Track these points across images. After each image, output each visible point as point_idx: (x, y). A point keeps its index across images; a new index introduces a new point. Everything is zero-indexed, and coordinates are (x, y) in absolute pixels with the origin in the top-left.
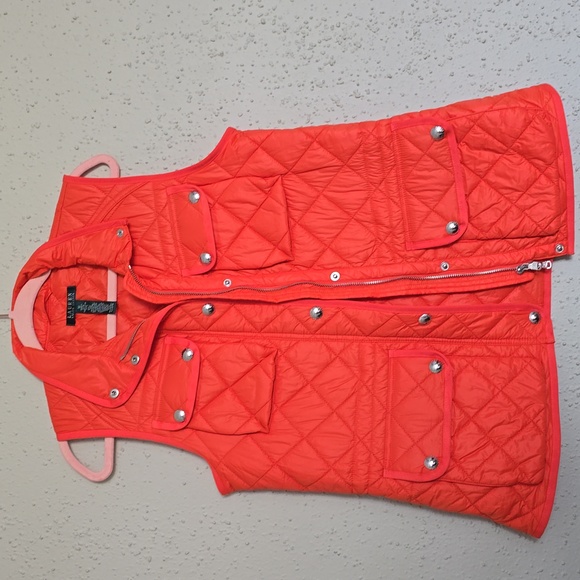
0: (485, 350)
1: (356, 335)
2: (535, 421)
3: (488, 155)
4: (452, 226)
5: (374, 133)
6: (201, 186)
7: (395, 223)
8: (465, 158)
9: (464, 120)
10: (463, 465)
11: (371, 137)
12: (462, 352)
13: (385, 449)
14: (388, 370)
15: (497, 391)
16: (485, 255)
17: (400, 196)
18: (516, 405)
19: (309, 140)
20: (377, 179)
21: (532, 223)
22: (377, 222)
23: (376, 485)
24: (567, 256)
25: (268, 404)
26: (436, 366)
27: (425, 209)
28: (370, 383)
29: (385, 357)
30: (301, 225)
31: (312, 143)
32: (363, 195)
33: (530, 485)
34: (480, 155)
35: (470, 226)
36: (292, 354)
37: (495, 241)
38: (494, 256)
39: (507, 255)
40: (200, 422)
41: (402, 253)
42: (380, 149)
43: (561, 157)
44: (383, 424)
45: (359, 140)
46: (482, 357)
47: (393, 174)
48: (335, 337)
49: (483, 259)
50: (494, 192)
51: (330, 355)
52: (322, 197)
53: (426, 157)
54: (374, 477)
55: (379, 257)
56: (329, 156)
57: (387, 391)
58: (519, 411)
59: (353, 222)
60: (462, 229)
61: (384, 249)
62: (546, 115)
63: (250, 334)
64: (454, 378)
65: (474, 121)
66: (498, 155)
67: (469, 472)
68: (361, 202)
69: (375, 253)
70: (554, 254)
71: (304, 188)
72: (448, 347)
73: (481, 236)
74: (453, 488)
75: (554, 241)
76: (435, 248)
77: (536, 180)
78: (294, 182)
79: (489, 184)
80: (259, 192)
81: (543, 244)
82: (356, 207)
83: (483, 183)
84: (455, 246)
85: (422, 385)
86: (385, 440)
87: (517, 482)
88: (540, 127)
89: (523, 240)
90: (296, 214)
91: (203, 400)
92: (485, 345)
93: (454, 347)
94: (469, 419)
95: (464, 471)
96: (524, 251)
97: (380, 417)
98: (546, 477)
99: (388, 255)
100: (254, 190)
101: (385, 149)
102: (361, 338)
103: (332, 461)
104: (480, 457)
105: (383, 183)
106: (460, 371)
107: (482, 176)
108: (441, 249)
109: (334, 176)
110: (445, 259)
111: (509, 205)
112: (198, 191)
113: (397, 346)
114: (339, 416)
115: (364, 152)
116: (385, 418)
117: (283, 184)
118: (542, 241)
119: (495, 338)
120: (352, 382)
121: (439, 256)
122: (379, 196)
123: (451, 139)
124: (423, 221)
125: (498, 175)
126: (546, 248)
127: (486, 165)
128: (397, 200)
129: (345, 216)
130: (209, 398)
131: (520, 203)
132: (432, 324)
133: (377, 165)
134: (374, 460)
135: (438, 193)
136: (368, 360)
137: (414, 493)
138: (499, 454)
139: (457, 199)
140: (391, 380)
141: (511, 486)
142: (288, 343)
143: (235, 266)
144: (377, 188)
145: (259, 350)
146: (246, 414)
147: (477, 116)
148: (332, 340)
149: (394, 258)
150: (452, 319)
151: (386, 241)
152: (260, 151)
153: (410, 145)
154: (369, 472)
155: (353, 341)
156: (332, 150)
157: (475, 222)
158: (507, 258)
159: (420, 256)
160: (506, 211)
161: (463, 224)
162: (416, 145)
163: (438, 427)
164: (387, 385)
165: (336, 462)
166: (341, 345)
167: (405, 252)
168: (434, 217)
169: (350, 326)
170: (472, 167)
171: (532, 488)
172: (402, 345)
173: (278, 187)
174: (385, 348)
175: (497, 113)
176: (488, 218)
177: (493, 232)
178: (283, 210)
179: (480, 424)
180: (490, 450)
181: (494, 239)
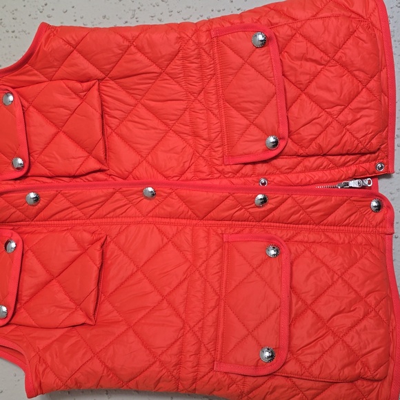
0: (323, 237)
1: (190, 218)
2: (377, 309)
3: (309, 66)
4: (272, 139)
5: (193, 38)
6: (15, 88)
7: (213, 135)
8: (286, 69)
9: (286, 27)
10: (300, 357)
11: (191, 42)
12: (299, 238)
13: (216, 338)
14: (222, 255)
15: (336, 277)
16: (304, 172)
17: (219, 107)
18: (356, 292)
19: (126, 43)
20: (196, 89)
21: (353, 139)
22: (196, 135)
23: (206, 378)
24: (387, 175)
25: (94, 293)
26: (272, 252)
27: (245, 122)
28: (203, 268)
29: (220, 240)
30: (117, 134)
31: (129, 47)
32: (182, 105)
33: (373, 380)
34: (301, 66)
35: (290, 141)
36: (122, 239)
37: (314, 158)
38: (314, 173)
39: (327, 173)
40: (22, 317)
41: (220, 168)
42: (199, 56)
43: (384, 71)
44: (215, 312)
45: (177, 46)
46: (320, 243)
47: (212, 84)
48: (167, 220)
49: (302, 176)
50: (314, 106)
51: (162, 240)
52: (140, 106)
53: (247, 66)
54: (204, 370)
55: (196, 171)
56: (147, 61)
57: (221, 277)
58: (360, 298)
59: (171, 134)
60: (282, 144)
61: (202, 162)
62: (371, 26)
63: (79, 221)
64: (292, 264)
65: (297, 30)
66: (319, 67)
67: (307, 365)
68: (179, 113)
69: (193, 167)
70: (374, 172)
71: (122, 95)
72: (285, 232)
73: (301, 152)
74: (289, 383)
75: (375, 160)
76: (254, 163)
77: (358, 93)
78: (111, 88)
79: (310, 97)
80: (74, 96)
81: (364, 162)
82: (175, 117)
83: (304, 97)
84: (275, 162)
85: (258, 270)
86: (216, 330)
87: (359, 377)
88: (364, 36)
89: (344, 158)
90: (113, 122)
91: (26, 293)
92: (323, 231)
93: (290, 233)
94: (308, 307)
95: (301, 364)
96: (344, 169)
97: (212, 303)
98: (390, 372)
99: (206, 169)
100: (68, 94)
101: (205, 56)
102: (194, 222)
103: (159, 351)
104: (318, 348)
105: (202, 94)
106: (297, 257)
107: (303, 89)
108: (260, 165)
109: (153, 83)
110: (263, 175)
111: (330, 119)
112: (12, 94)
113: (232, 231)
114: (169, 303)
115: (184, 58)
116: (217, 305)
117: (99, 90)
118: (363, 159)
119: (334, 224)
120: (185, 267)
121: (257, 172)
122: (198, 106)
123: (273, 47)
124: (242, 134)
125: (320, 88)
126: (367, 165)
127: (308, 77)
128: (216, 112)
129: (163, 127)
130: (32, 291)
131: (341, 118)
132: (268, 206)
133: (196, 74)
134: (204, 351)
135: (258, 105)
136: (202, 244)
137: (246, 389)
138: (339, 346)
139: (278, 112)
140: (225, 265)
141: (352, 382)
142: (119, 227)
143: (47, 172)
144: (196, 98)
145: (87, 237)
146: (72, 305)
147: (299, 24)
148: (164, 224)
149: (211, 173)
150: (289, 201)
151: (204, 155)
152: (75, 54)
153: (230, 52)
154: (198, 364)
155: (186, 225)
156: (149, 55)
157: (295, 137)
158: (327, 175)
159: (238, 171)
160: (327, 126)
161: (282, 138)
162: (236, 52)
163: (275, 315)
164: (221, 270)
165: (163, 353)
166: (174, 229)
167: (223, 167)
168: (253, 130)
169: (183, 208)
170: (292, 78)
171: (375, 384)
172: (238, 229)
173: (95, 92)
174: (220, 232)
175: (320, 22)
176: (308, 132)
177: (313, 148)
178: (97, 115)
179: (318, 312)
180: (329, 340)
181: (313, 156)
